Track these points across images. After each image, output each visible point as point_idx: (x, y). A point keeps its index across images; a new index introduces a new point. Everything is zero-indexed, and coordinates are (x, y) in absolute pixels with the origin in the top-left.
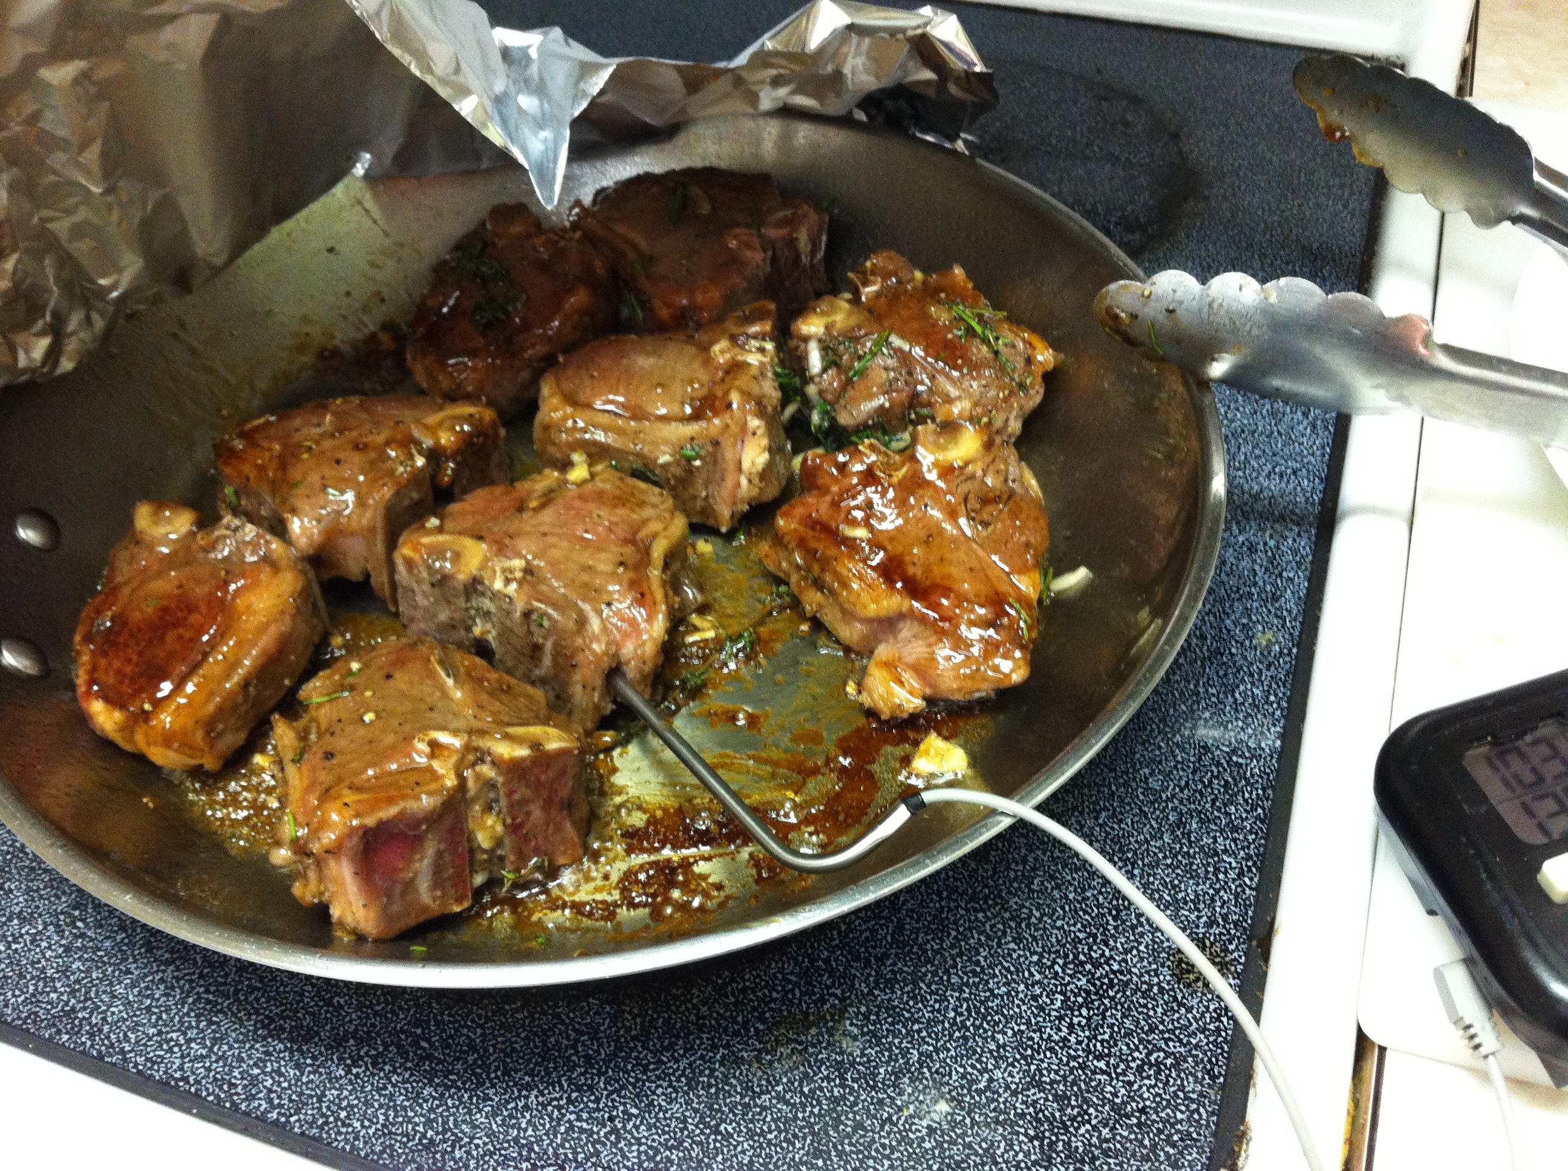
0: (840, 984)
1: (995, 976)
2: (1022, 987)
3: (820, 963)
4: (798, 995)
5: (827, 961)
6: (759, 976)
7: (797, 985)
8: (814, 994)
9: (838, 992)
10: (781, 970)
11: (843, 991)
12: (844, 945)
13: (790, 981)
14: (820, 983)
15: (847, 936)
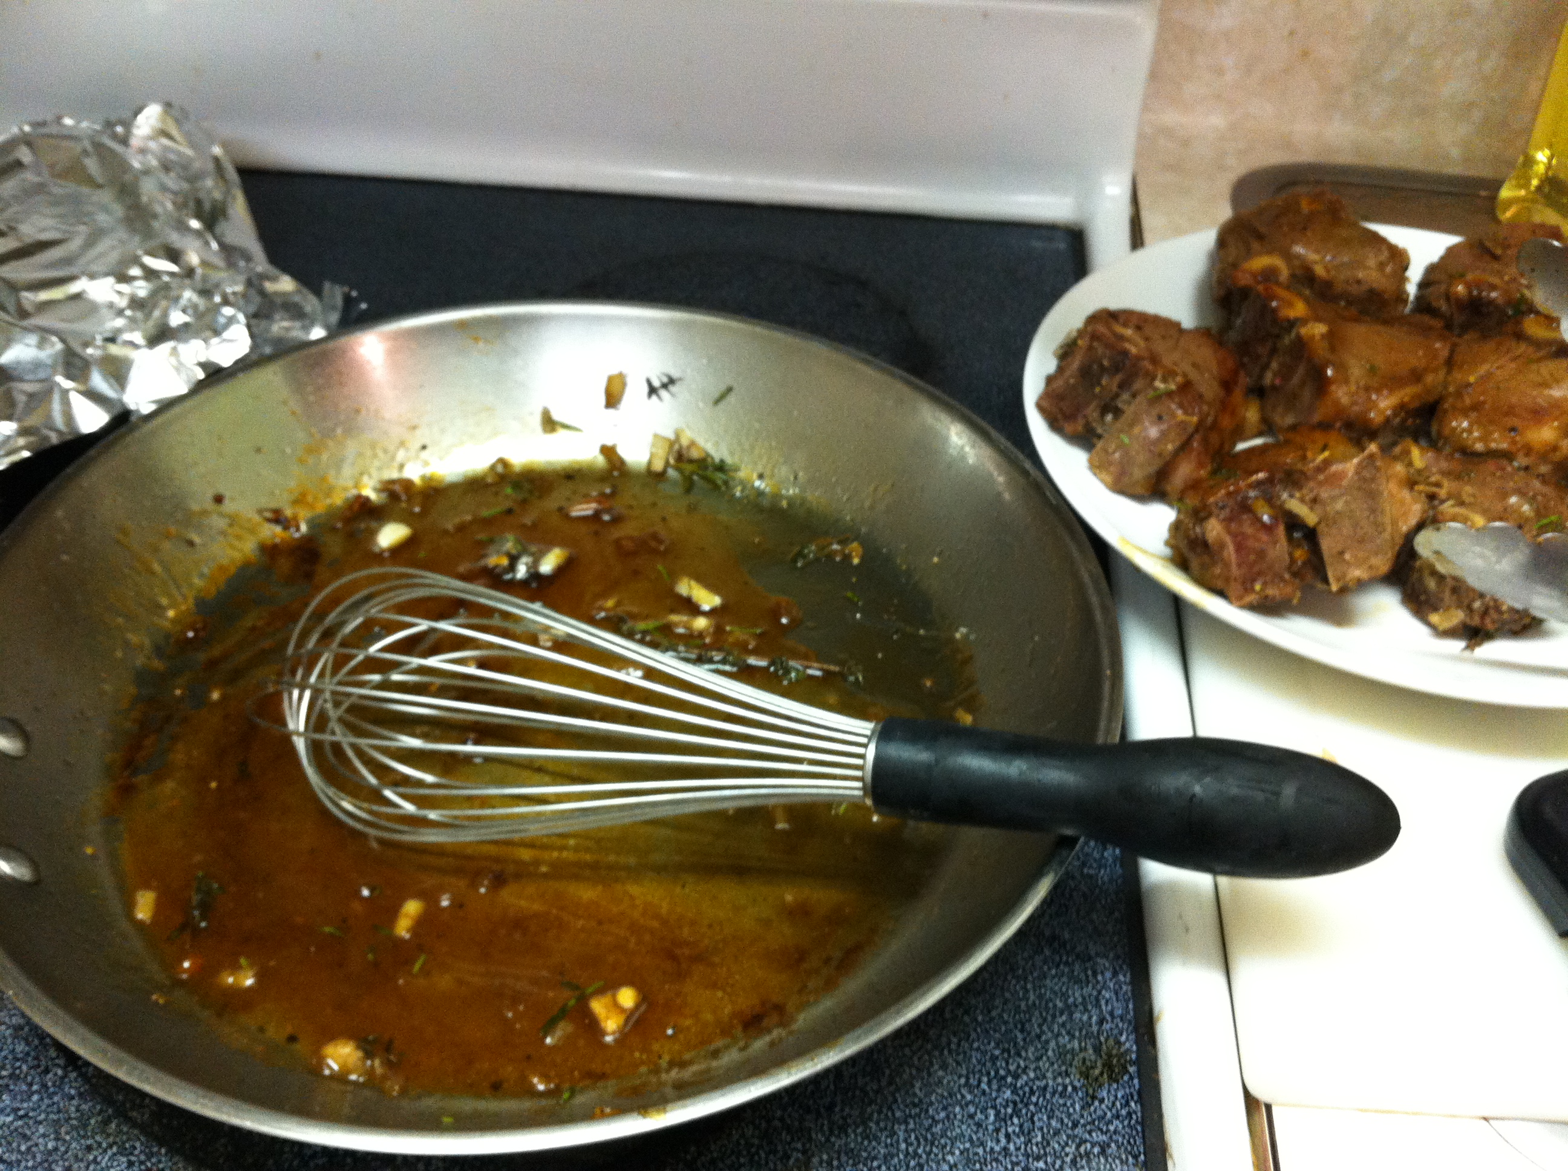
1: (931, 1104)
2: (957, 1109)
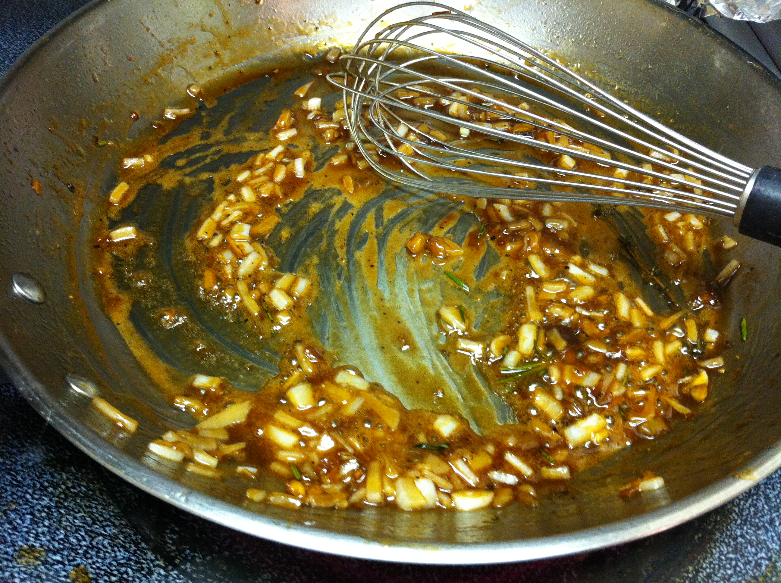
0: (761, 549)
3: (740, 539)
4: (742, 566)
5: (742, 536)
6: (711, 563)
7: (737, 560)
8: (750, 562)
9: (763, 555)
10: (721, 553)
11: (766, 554)
12: (746, 520)
13: (731, 559)
14: (749, 552)
15: (742, 515)
